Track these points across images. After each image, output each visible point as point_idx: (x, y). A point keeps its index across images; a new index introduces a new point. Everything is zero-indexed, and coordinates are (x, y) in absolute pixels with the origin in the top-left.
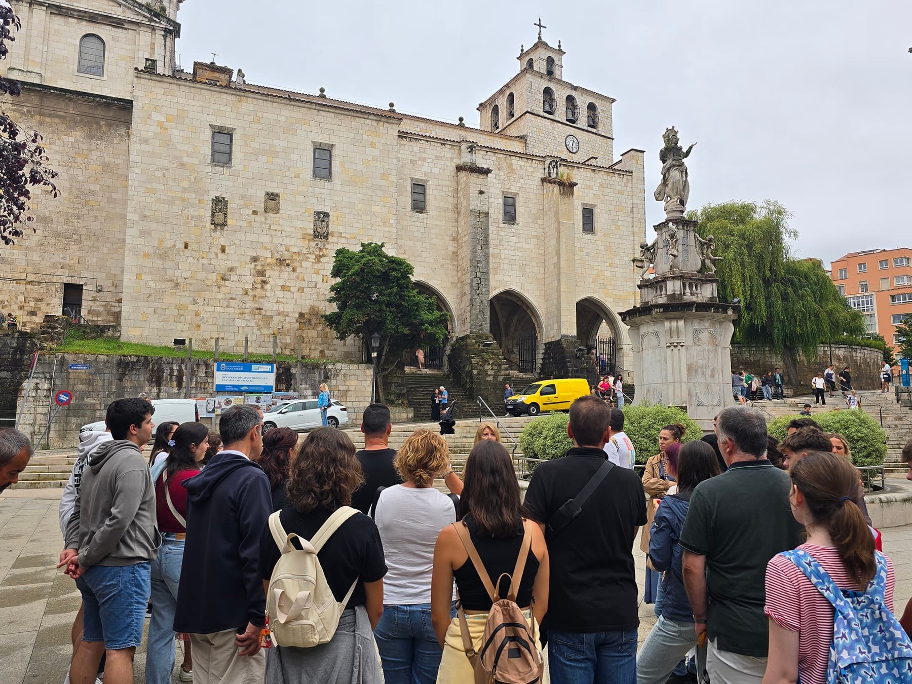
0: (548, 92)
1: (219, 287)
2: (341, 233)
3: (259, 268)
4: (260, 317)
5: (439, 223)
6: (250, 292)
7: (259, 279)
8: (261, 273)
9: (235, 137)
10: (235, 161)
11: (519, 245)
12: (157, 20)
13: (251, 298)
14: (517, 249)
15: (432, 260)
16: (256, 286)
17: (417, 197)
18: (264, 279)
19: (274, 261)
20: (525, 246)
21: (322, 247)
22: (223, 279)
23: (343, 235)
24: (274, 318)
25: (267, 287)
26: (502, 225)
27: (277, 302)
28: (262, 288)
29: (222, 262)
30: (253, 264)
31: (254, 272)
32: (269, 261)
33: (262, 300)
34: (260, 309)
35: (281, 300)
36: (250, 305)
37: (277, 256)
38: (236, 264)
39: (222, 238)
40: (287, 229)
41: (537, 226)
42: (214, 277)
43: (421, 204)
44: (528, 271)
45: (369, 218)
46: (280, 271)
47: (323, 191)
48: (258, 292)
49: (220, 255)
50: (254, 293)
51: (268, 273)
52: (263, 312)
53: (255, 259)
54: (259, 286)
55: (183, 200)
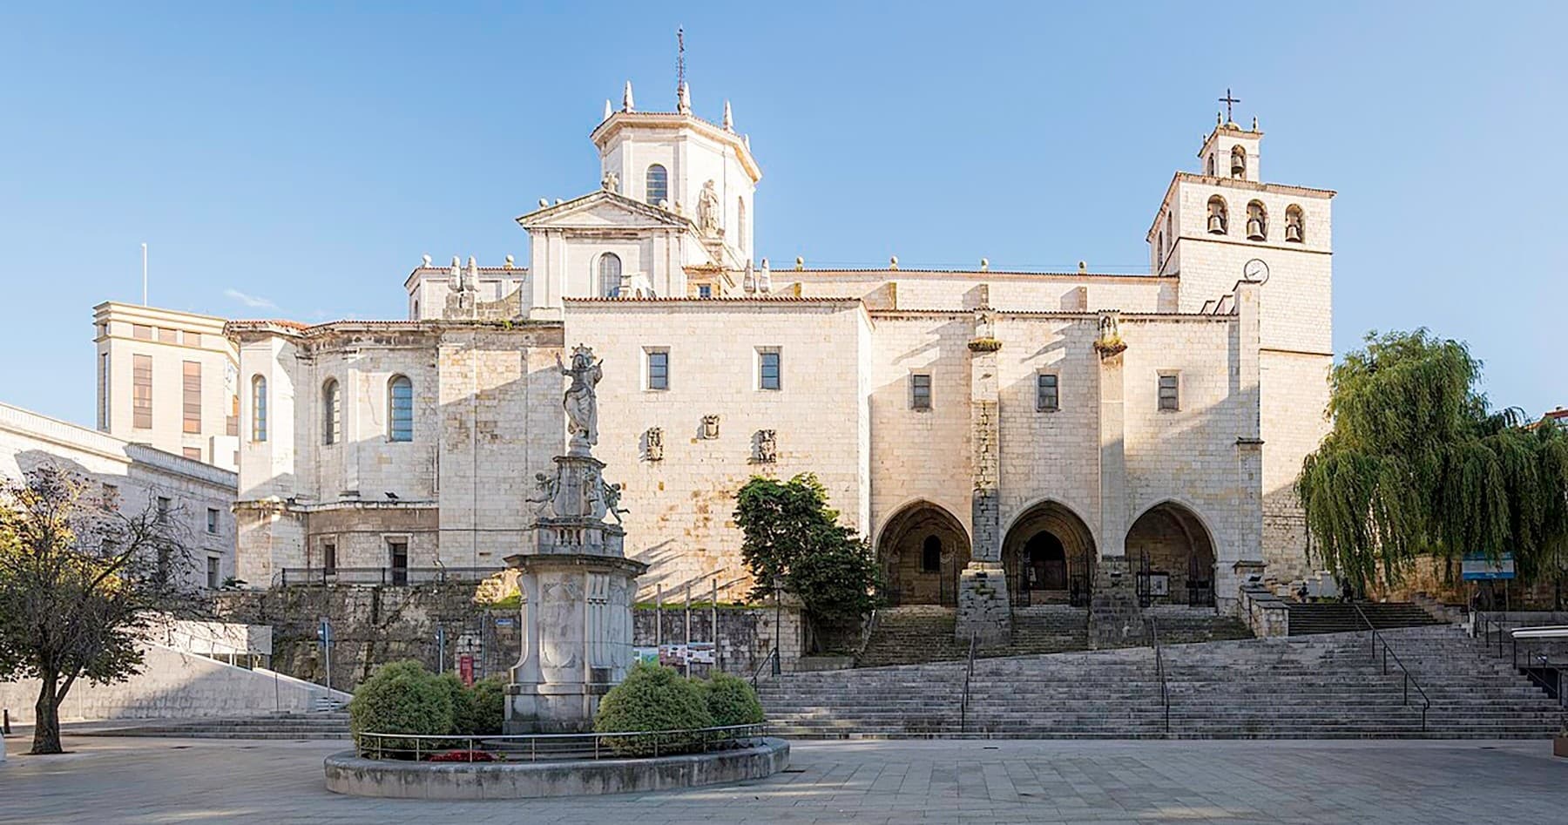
0: (1216, 201)
1: (660, 529)
2: (791, 453)
3: (701, 503)
4: (704, 559)
5: (947, 422)
6: (693, 532)
7: (702, 516)
8: (704, 509)
9: (671, 356)
10: (672, 384)
11: (1062, 439)
12: (669, 220)
13: (694, 538)
14: (1057, 444)
15: (939, 471)
16: (698, 524)
17: (919, 391)
18: (706, 515)
19: (717, 494)
20: (1070, 439)
21: (770, 472)
22: (663, 520)
23: (794, 455)
24: (719, 560)
25: (710, 524)
26: (1036, 415)
27: (722, 540)
28: (705, 525)
29: (663, 500)
30: (695, 499)
31: (695, 509)
32: (711, 494)
33: (705, 540)
34: (704, 550)
35: (725, 538)
36: (694, 546)
37: (720, 488)
38: (678, 502)
39: (658, 473)
40: (728, 455)
41: (1088, 410)
42: (656, 518)
43: (924, 401)
44: (1074, 472)
45: (824, 430)
46: (724, 505)
47: (769, 405)
48: (701, 531)
49: (659, 493)
50: (696, 533)
51: (710, 509)
52: (707, 553)
53: (696, 494)
54: (701, 524)
55: (618, 436)
